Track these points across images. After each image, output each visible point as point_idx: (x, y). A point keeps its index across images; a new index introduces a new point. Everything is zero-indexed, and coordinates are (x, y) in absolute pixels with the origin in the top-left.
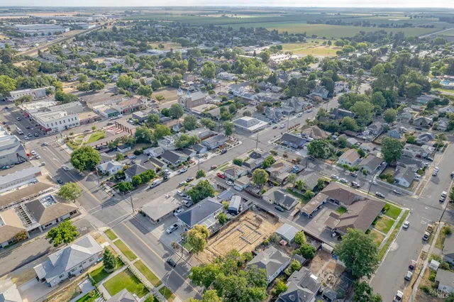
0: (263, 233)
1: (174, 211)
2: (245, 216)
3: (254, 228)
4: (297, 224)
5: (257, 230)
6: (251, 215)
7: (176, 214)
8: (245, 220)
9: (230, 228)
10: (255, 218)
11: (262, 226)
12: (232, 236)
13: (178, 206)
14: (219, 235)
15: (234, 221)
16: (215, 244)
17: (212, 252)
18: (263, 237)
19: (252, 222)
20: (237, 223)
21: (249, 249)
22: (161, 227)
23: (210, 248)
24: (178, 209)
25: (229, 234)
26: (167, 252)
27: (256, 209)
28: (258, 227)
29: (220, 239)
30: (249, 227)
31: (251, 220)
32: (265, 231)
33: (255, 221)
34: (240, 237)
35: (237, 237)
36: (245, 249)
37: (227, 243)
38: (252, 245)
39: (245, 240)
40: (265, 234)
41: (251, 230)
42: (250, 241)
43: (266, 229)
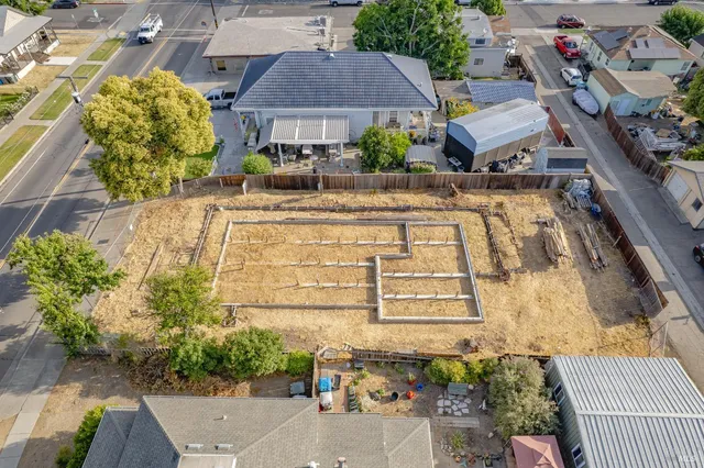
0: (497, 314)
2: (498, 198)
3: (481, 262)
5: (481, 287)
6: (528, 212)
8: (481, 211)
9: (382, 199)
11: (532, 283)
12: (350, 233)
14: (307, 199)
15: (429, 186)
16: (254, 216)
18: (469, 333)
19: (503, 239)
20: (431, 200)
23: (225, 216)
25: (351, 217)
28: (501, 275)
29: (294, 215)
30: (461, 247)
31: (506, 230)
32: (519, 314)
33: (521, 245)
34: (372, 260)
35: (360, 251)
36: (324, 319)
37: (299, 242)
38: (372, 326)
39: (375, 282)
40: (503, 327)
41: (454, 265)
42: (390, 301)
43: (535, 310)
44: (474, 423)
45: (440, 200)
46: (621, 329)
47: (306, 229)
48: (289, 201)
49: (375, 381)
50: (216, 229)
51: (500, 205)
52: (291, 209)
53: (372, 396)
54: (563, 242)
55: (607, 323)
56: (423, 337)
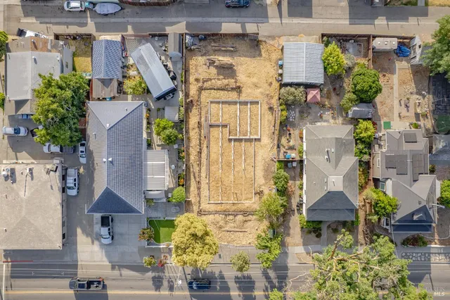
0: (256, 94)
1: (64, 190)
2: (192, 79)
3: (233, 96)
4: (296, 21)
5: (243, 99)
6: (200, 66)
7: (73, 192)
8: (201, 89)
9: (193, 134)
10: (213, 71)
11: (242, 77)
12: (215, 148)
13: (56, 177)
16: (205, 192)
17: (217, 212)
18: (265, 107)
19: (219, 83)
20: (194, 111)
21: (265, 151)
22: (82, 240)
23: (204, 206)
24: (64, 178)
25: (205, 150)
26: (150, 274)
27: (197, 41)
28: (238, 89)
29: (203, 175)
30: (223, 103)
31: (213, 81)
32: (256, 86)
33: (221, 77)
34: (230, 140)
35: (225, 145)
36: (259, 158)
37: (220, 171)
38: (262, 141)
39: (242, 139)
40: (262, 93)
41: (232, 107)
42: (251, 133)
43: (255, 80)
44: (297, 110)
45: (195, 107)
46: (263, 51)
47: (212, 168)
48: (195, 177)
49: (284, 141)
50: (213, 208)
51: (197, 80)
52: (200, 176)
53: (289, 142)
54: (225, 59)
55: (260, 55)
56: (266, 123)
